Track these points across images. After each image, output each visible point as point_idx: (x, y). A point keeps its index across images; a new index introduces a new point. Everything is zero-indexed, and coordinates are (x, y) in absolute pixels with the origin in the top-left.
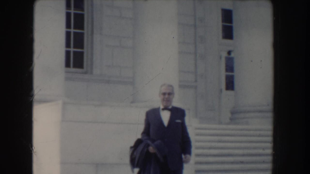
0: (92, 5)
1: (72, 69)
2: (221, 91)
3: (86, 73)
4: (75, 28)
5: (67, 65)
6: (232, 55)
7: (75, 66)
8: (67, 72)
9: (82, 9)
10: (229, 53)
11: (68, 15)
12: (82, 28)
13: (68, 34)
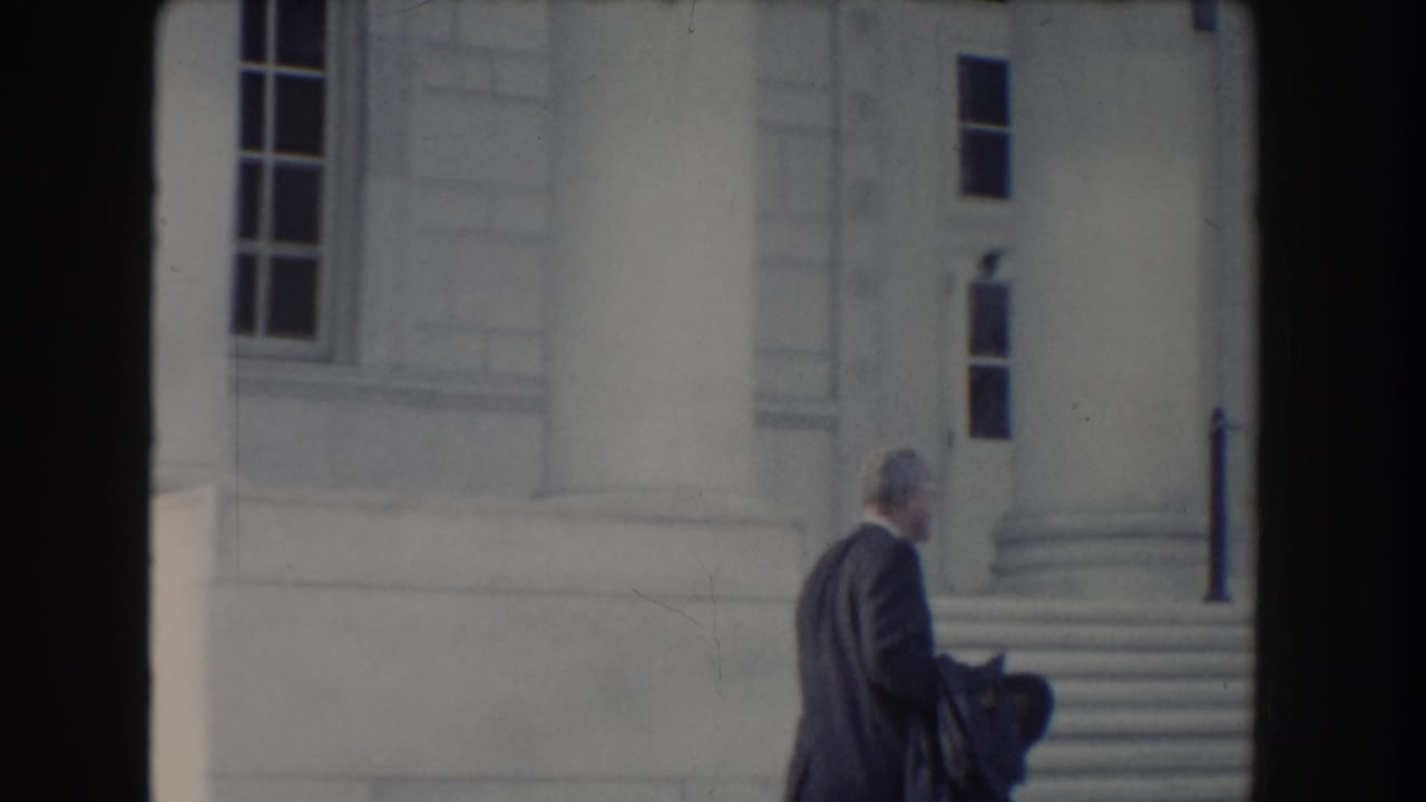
0: (362, 40)
1: (261, 342)
2: (950, 440)
3: (327, 359)
4: (281, 147)
5: (243, 320)
6: (1003, 273)
7: (278, 326)
8: (238, 355)
9: (317, 61)
10: (990, 261)
11: (251, 87)
12: (314, 145)
13: (249, 175)
